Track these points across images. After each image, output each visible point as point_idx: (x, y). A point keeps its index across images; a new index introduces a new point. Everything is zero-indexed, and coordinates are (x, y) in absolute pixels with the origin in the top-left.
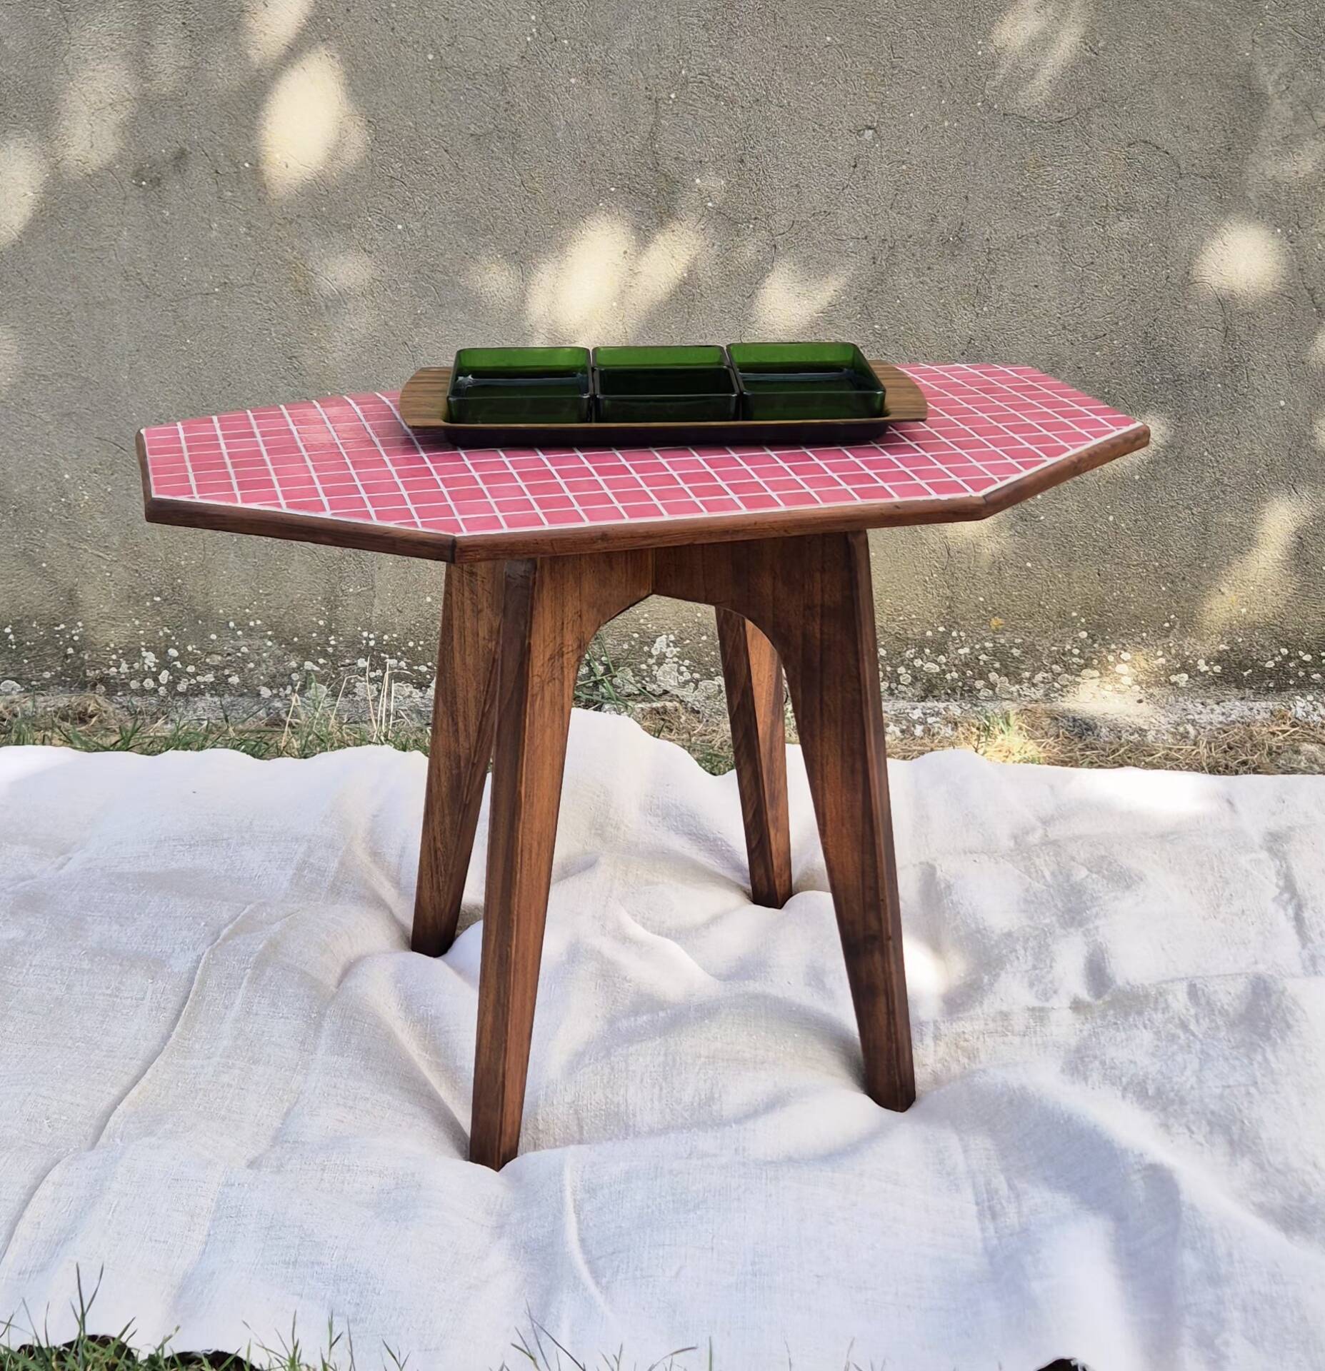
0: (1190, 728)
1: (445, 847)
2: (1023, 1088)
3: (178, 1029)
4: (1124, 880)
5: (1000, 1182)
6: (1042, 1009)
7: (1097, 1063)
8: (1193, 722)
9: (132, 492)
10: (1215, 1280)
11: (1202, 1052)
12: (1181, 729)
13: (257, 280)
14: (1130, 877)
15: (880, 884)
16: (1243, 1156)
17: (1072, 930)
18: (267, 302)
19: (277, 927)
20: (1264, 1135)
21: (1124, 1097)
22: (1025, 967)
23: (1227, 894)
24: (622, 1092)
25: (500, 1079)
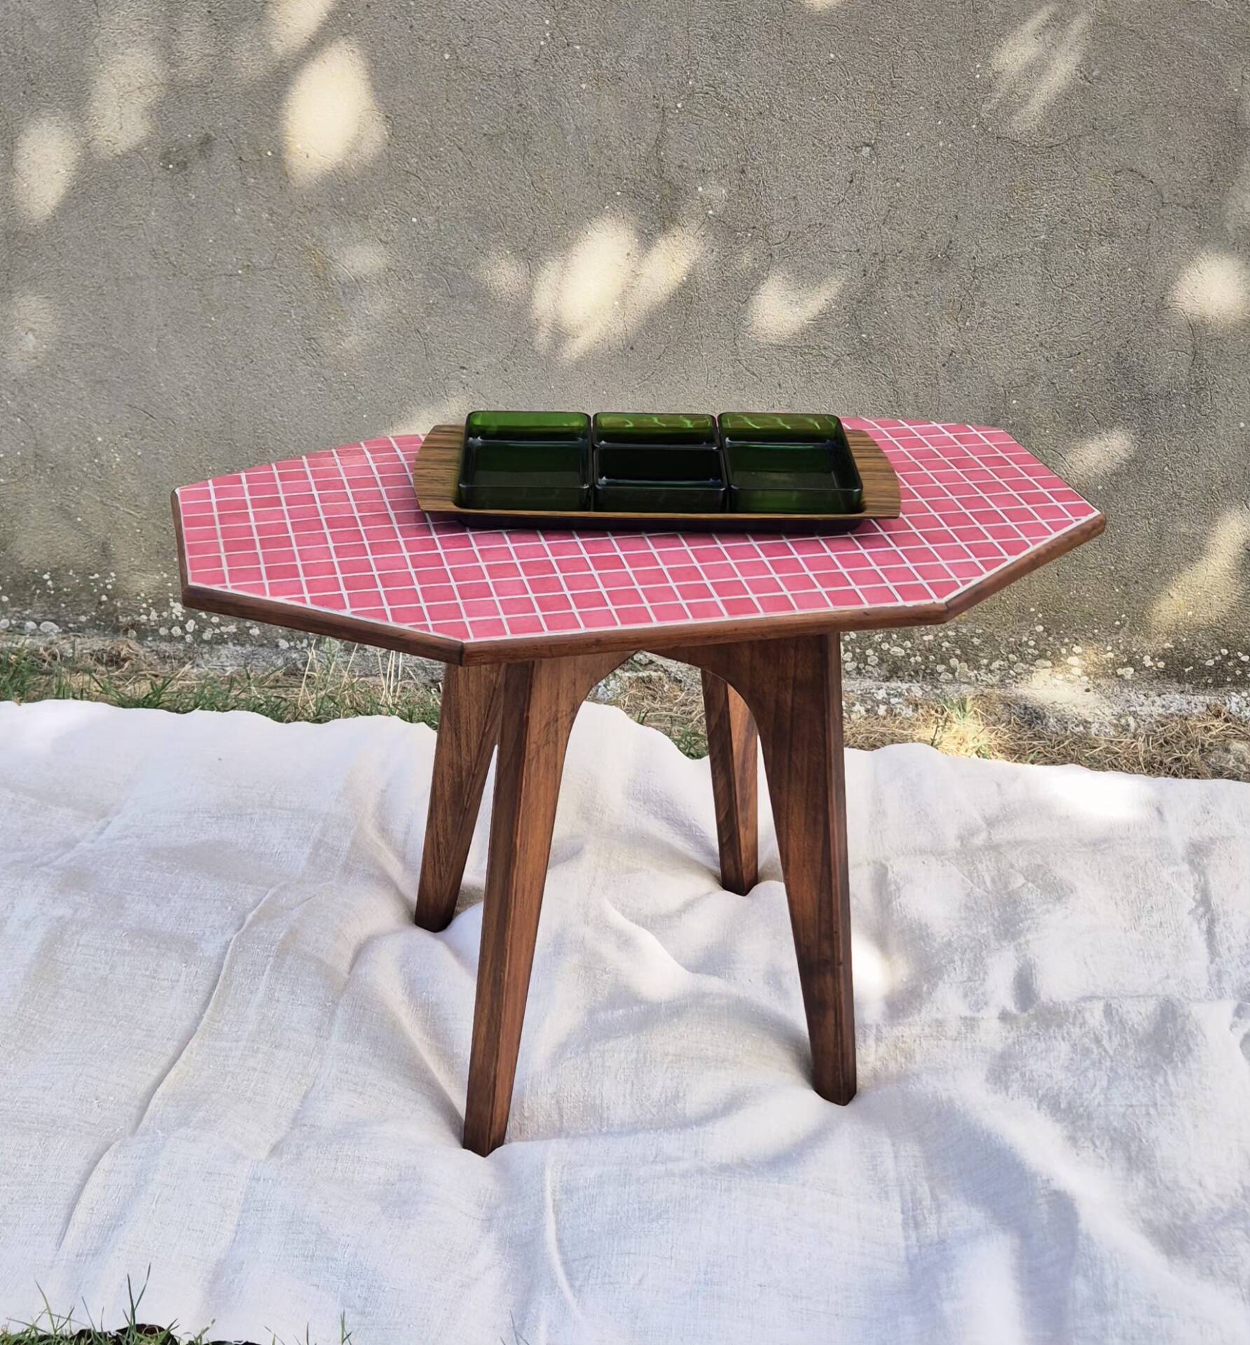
0: (1131, 720)
1: (447, 842)
2: (951, 1100)
3: (209, 1011)
4: (1057, 891)
5: (924, 1190)
6: (973, 1019)
7: (1018, 1074)
8: (1134, 714)
9: (160, 457)
10: (1102, 1307)
11: (1112, 1069)
12: (1123, 721)
13: (279, 264)
14: (1062, 889)
15: (834, 918)
16: (1138, 1172)
17: (1005, 943)
18: (287, 286)
19: (295, 914)
20: (1158, 1154)
21: (1039, 1108)
22: (961, 979)
23: (1148, 905)
24: (598, 1086)
25: (492, 1079)
